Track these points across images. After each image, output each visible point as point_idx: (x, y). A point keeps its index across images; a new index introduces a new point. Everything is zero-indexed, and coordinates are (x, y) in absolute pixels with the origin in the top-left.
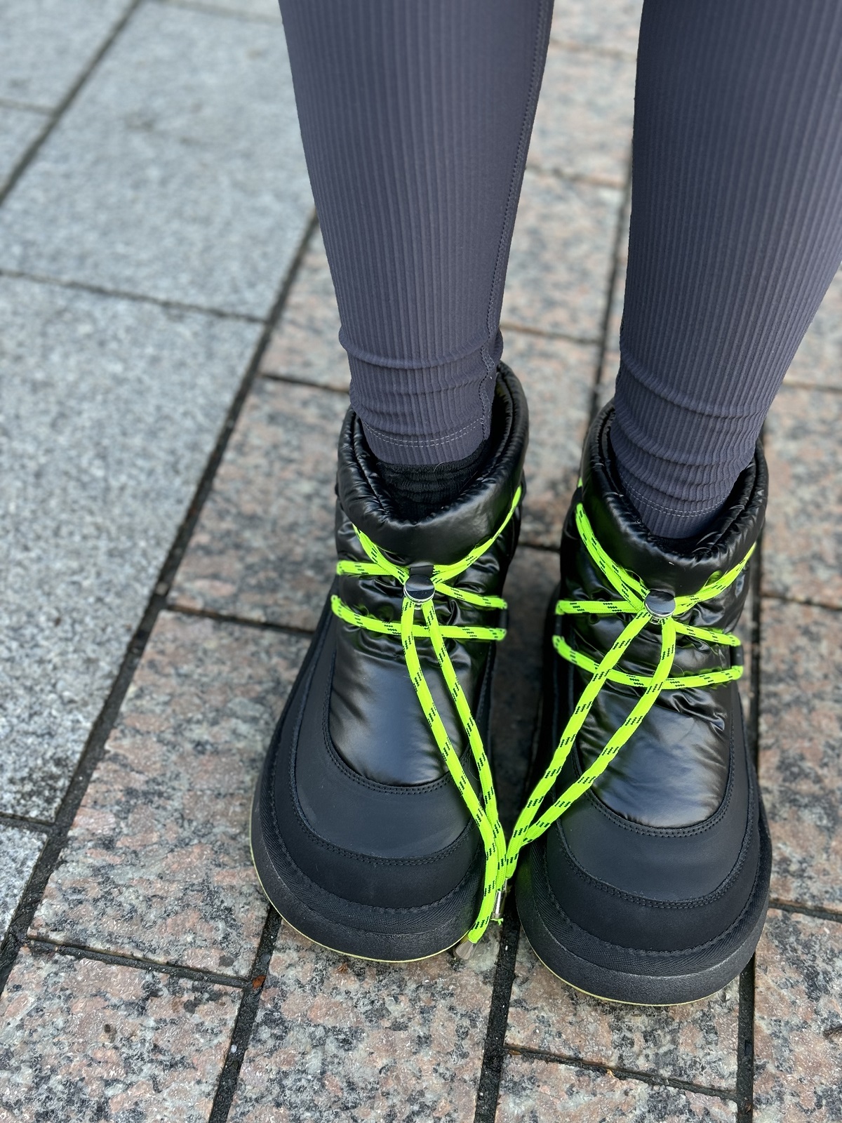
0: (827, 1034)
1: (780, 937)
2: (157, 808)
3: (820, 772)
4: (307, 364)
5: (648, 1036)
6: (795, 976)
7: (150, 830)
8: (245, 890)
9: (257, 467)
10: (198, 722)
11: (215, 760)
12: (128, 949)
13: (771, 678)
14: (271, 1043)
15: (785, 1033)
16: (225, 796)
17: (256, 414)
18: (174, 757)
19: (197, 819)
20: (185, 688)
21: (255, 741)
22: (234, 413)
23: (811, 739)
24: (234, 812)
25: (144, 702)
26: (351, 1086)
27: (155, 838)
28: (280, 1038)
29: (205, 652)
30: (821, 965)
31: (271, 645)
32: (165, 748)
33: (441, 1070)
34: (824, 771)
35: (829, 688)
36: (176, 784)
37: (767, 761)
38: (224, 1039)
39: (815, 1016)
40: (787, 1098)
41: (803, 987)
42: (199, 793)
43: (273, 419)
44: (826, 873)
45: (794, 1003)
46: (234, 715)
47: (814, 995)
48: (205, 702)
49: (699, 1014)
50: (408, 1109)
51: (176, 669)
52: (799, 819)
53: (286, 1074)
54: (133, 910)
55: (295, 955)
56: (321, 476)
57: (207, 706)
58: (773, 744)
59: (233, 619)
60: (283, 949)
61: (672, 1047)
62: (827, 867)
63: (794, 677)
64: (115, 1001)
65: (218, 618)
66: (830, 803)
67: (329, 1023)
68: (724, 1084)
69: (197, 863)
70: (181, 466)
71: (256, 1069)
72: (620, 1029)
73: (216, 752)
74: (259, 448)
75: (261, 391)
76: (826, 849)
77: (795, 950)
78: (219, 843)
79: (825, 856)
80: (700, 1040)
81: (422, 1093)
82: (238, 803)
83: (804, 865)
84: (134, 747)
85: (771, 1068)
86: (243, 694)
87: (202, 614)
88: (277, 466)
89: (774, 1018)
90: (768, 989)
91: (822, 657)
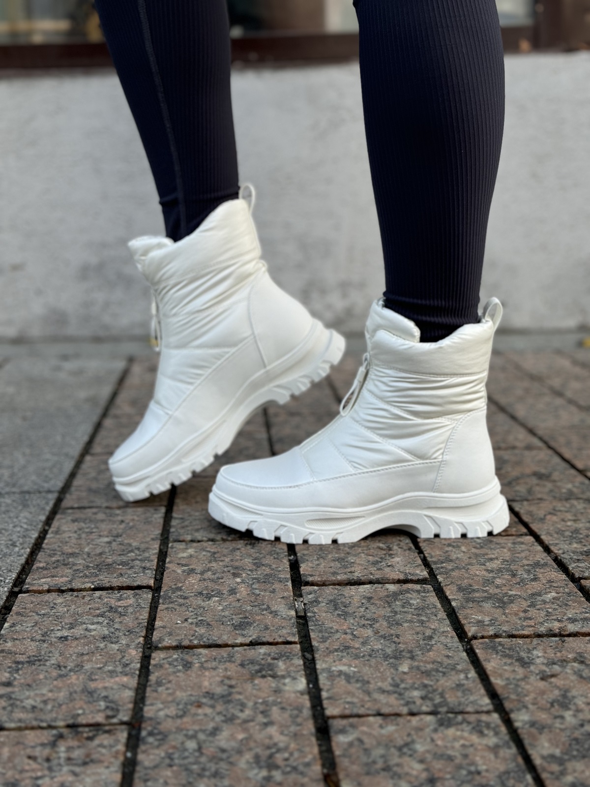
0: (542, 679)
1: (494, 648)
2: (40, 665)
3: (484, 589)
4: (92, 502)
5: (423, 698)
6: (509, 661)
7: (38, 674)
8: (115, 687)
9: (70, 537)
10: (58, 630)
11: (76, 642)
12: (35, 723)
13: (435, 563)
14: (156, 743)
15: (515, 682)
16: (87, 654)
17: (64, 521)
18: (45, 645)
19: (69, 665)
20: (45, 619)
21: (103, 630)
22: (49, 521)
23: (473, 579)
24: (97, 659)
25: (17, 628)
26: (223, 751)
27: (41, 677)
28: (162, 740)
29: (55, 604)
30: (523, 654)
31: (101, 596)
32: (37, 643)
33: (286, 732)
34: (487, 588)
35: (475, 561)
36: (50, 655)
37: (450, 589)
38: (121, 747)
39: (530, 674)
40: (530, 706)
41: (517, 664)
42: (68, 656)
43: (74, 521)
44: (507, 622)
45: (514, 671)
46: (84, 623)
47: (525, 666)
48: (61, 622)
49: (454, 685)
50: (268, 752)
51: (37, 613)
52: (481, 606)
53: (172, 754)
54: (34, 707)
55: (161, 706)
56: (114, 535)
57: (63, 623)
58: (450, 584)
59: (72, 590)
60: (152, 705)
61: (442, 700)
62: (507, 619)
63: (451, 561)
64: (32, 744)
65: (61, 591)
66: (497, 598)
67: (196, 727)
68: (485, 709)
69: (77, 682)
70: (18, 544)
71: (148, 755)
72: (403, 699)
73: (76, 639)
74: (70, 531)
75: (63, 513)
76: (504, 614)
77: (505, 652)
78: (89, 673)
79: (504, 616)
80: (459, 694)
81: (275, 744)
82: (98, 655)
83: (493, 621)
84: (14, 646)
85: (513, 697)
86: (86, 615)
87: (49, 591)
88: (84, 536)
89: (504, 678)
90: (495, 668)
91: (464, 552)
